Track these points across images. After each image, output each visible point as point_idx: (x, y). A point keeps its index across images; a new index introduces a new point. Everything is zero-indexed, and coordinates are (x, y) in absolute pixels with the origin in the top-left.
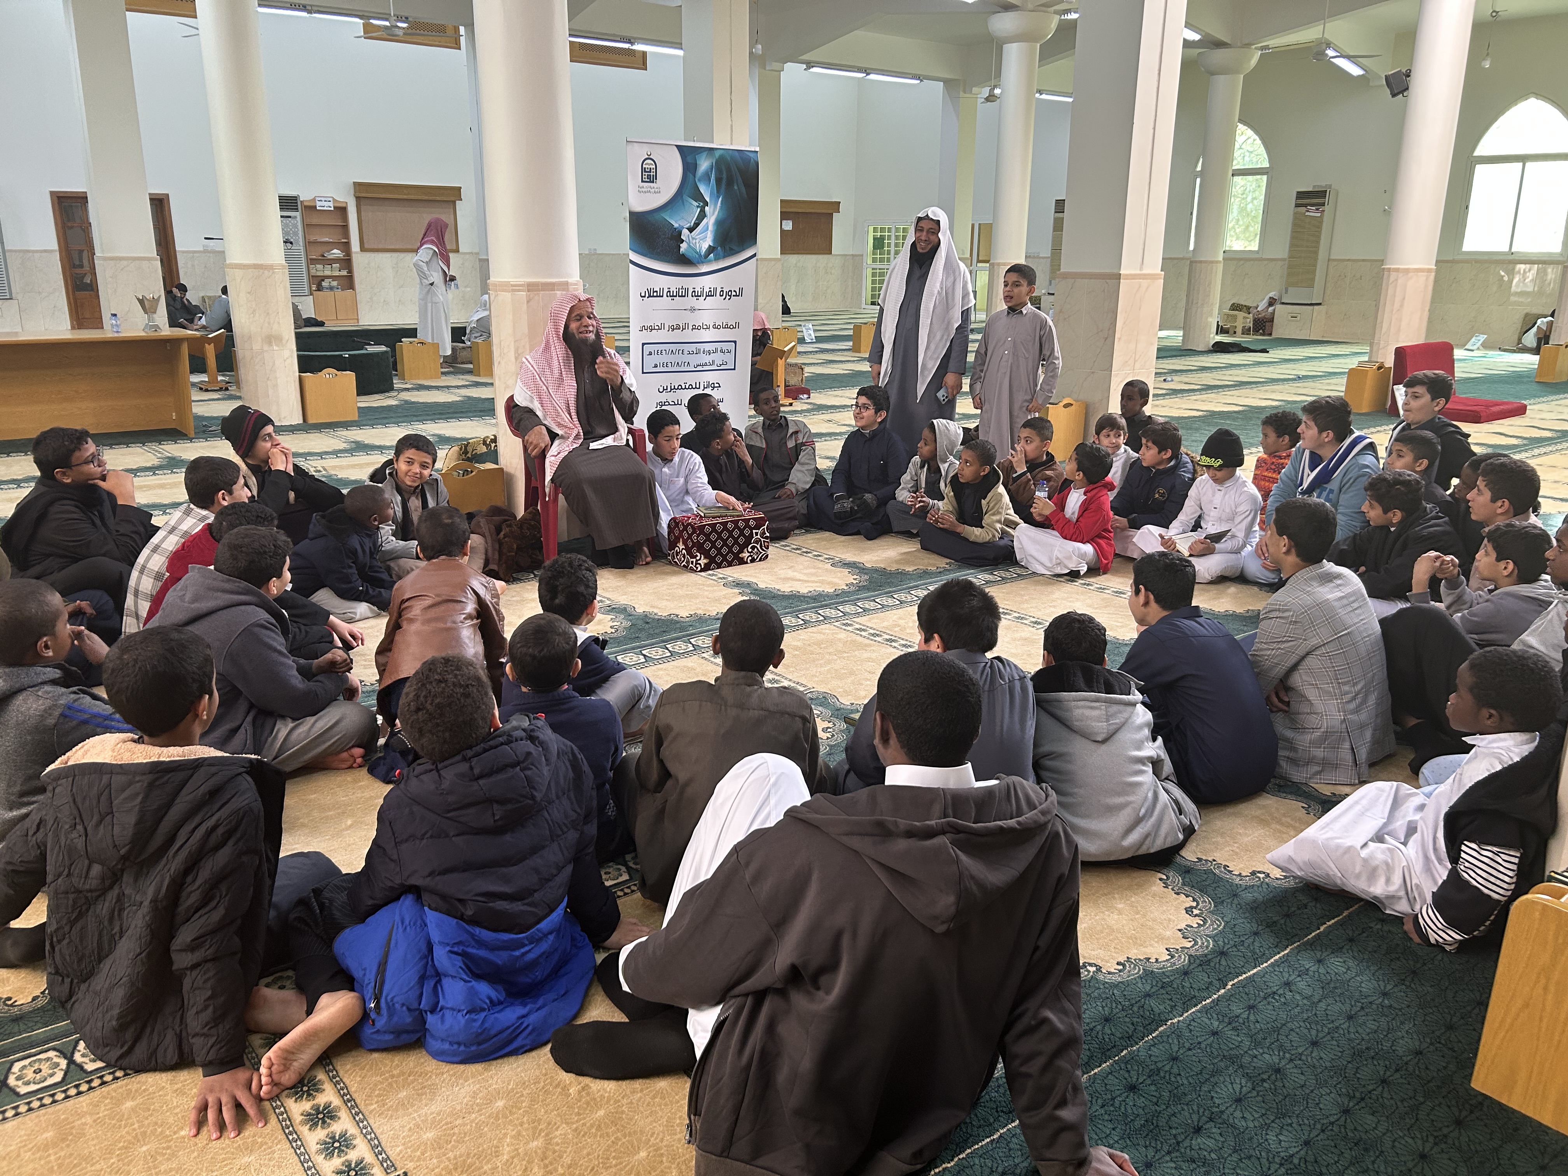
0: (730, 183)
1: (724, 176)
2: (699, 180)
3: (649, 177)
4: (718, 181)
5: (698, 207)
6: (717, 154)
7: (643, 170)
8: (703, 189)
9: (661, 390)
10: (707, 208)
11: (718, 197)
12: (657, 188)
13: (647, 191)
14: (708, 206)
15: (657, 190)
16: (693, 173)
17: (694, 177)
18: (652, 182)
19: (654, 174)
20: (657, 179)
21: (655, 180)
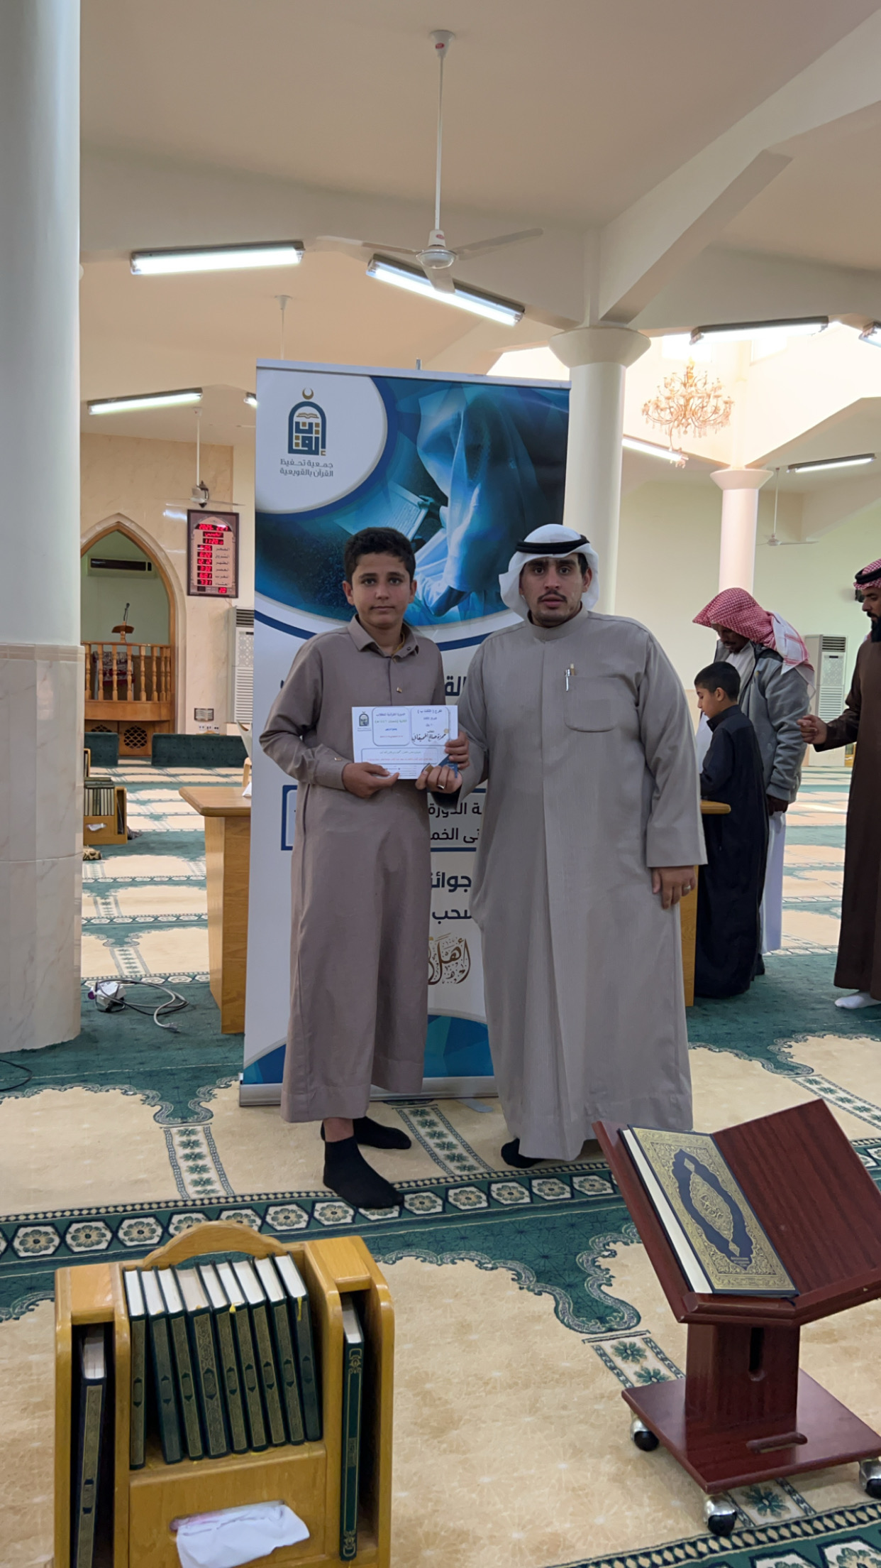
0: (499, 455)
1: (486, 442)
2: (429, 449)
3: (307, 442)
4: (472, 452)
5: (421, 506)
6: (470, 394)
7: (293, 427)
8: (434, 468)
10: (443, 510)
11: (471, 487)
12: (326, 465)
13: (299, 468)
14: (446, 505)
15: (324, 470)
16: (414, 436)
17: (415, 443)
18: (316, 453)
19: (320, 436)
20: (324, 446)
21: (320, 449)
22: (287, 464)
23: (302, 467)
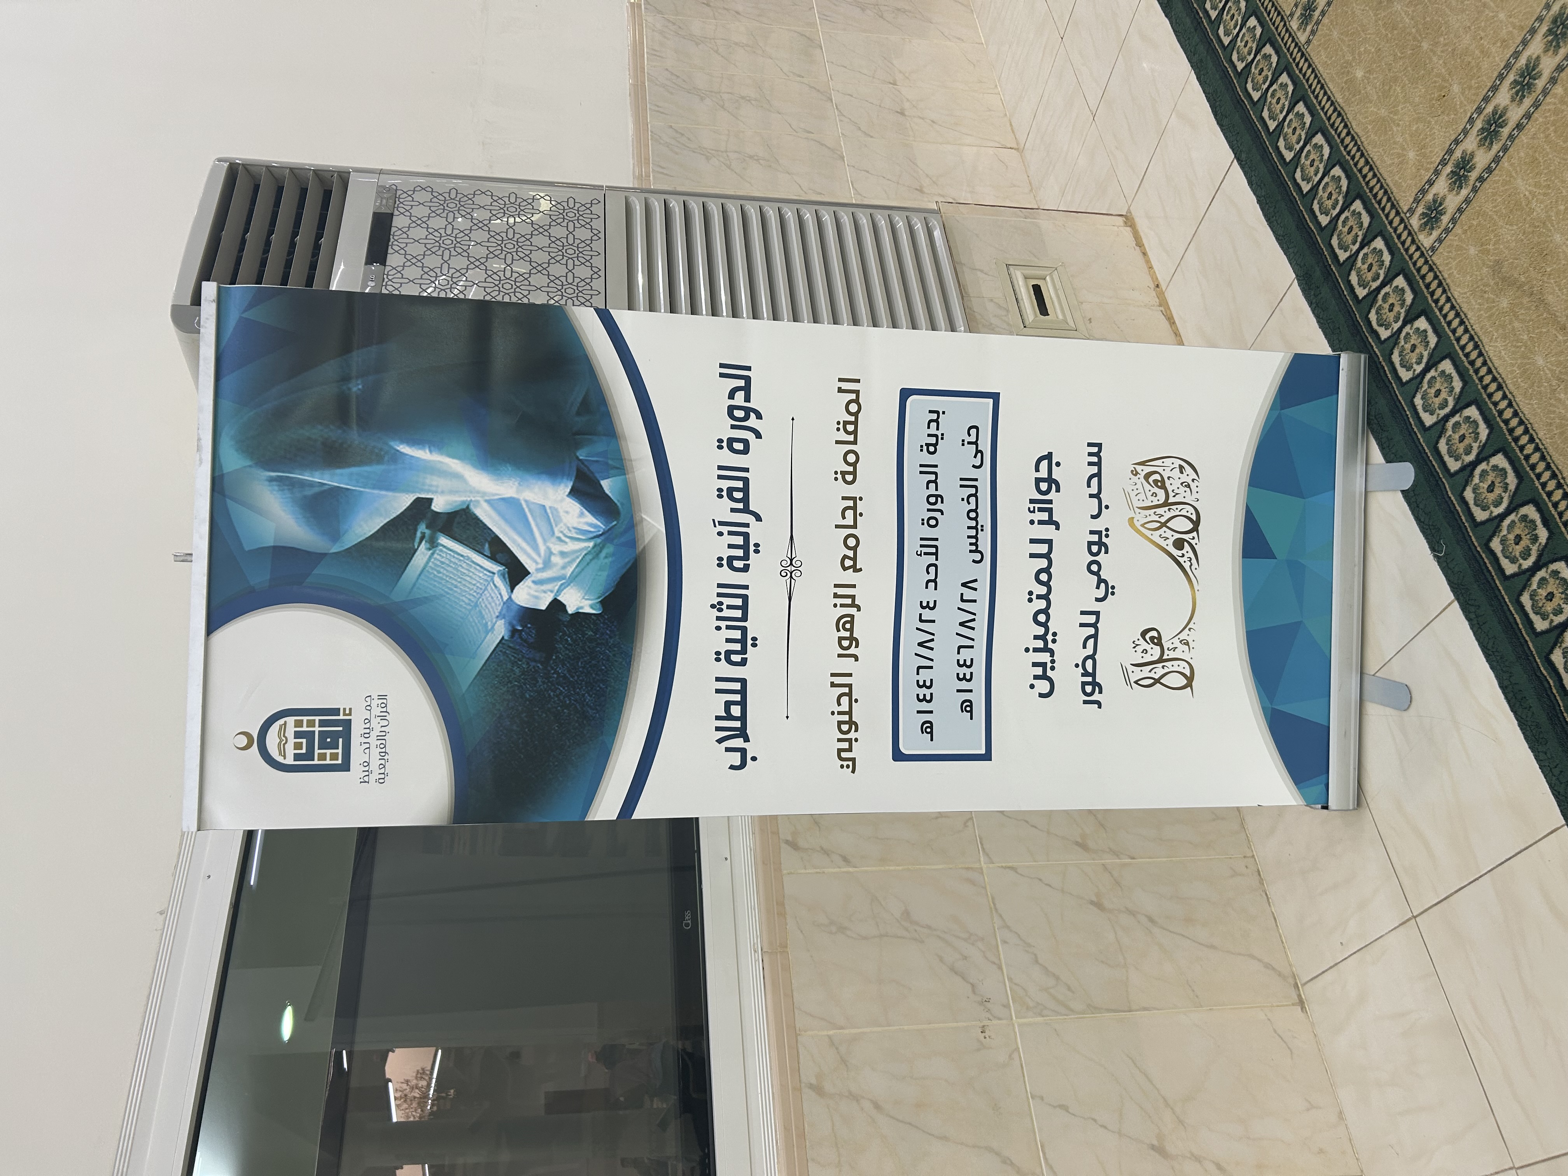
1: (317, 431)
2: (335, 536)
3: (329, 741)
4: (335, 455)
5: (433, 544)
6: (233, 461)
7: (303, 765)
8: (364, 522)
9: (1043, 686)
10: (439, 505)
11: (397, 457)
12: (369, 708)
13: (375, 752)
14: (430, 501)
15: (376, 711)
16: (312, 558)
17: (323, 555)
18: (347, 724)
19: (317, 718)
20: (336, 712)
21: (341, 717)
22: (369, 772)
23: (373, 747)
